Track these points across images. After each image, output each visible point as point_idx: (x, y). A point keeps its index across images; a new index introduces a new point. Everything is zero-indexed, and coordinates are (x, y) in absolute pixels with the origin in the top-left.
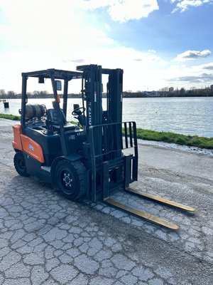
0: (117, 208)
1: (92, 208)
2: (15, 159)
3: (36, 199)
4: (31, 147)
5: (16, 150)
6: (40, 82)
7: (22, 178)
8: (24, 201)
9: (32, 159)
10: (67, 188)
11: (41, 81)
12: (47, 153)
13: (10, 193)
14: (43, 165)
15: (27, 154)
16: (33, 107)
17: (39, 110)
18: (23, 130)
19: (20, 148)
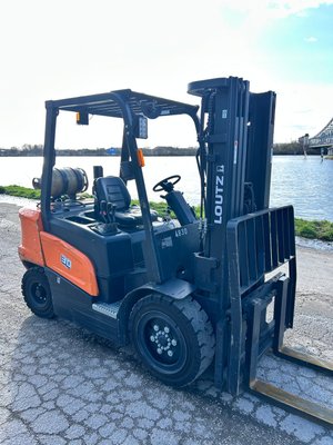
0: (290, 410)
1: (228, 410)
2: (23, 281)
3: (90, 384)
4: (66, 260)
5: (27, 264)
6: (79, 122)
7: (42, 324)
8: (63, 392)
9: (68, 285)
10: (162, 358)
11: (83, 121)
12: (106, 273)
13: (24, 369)
14: (95, 300)
15: (56, 275)
16: (63, 174)
17: (74, 178)
18: (46, 221)
19: (38, 261)
